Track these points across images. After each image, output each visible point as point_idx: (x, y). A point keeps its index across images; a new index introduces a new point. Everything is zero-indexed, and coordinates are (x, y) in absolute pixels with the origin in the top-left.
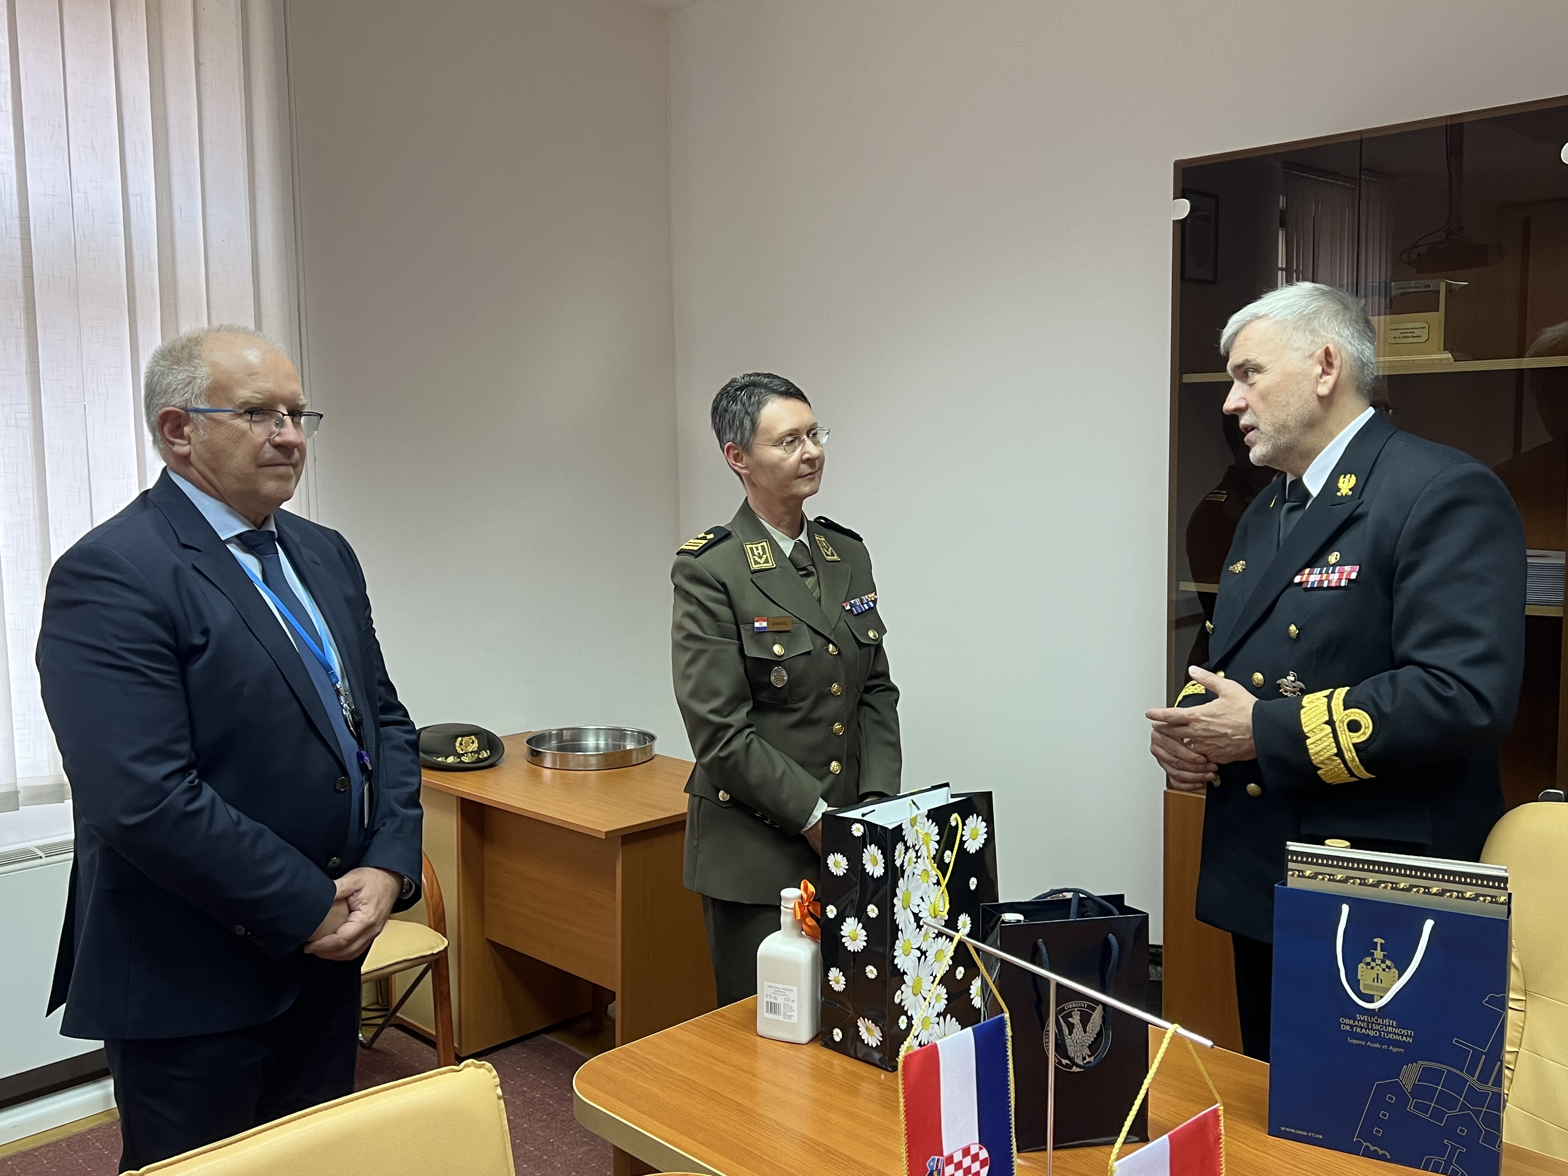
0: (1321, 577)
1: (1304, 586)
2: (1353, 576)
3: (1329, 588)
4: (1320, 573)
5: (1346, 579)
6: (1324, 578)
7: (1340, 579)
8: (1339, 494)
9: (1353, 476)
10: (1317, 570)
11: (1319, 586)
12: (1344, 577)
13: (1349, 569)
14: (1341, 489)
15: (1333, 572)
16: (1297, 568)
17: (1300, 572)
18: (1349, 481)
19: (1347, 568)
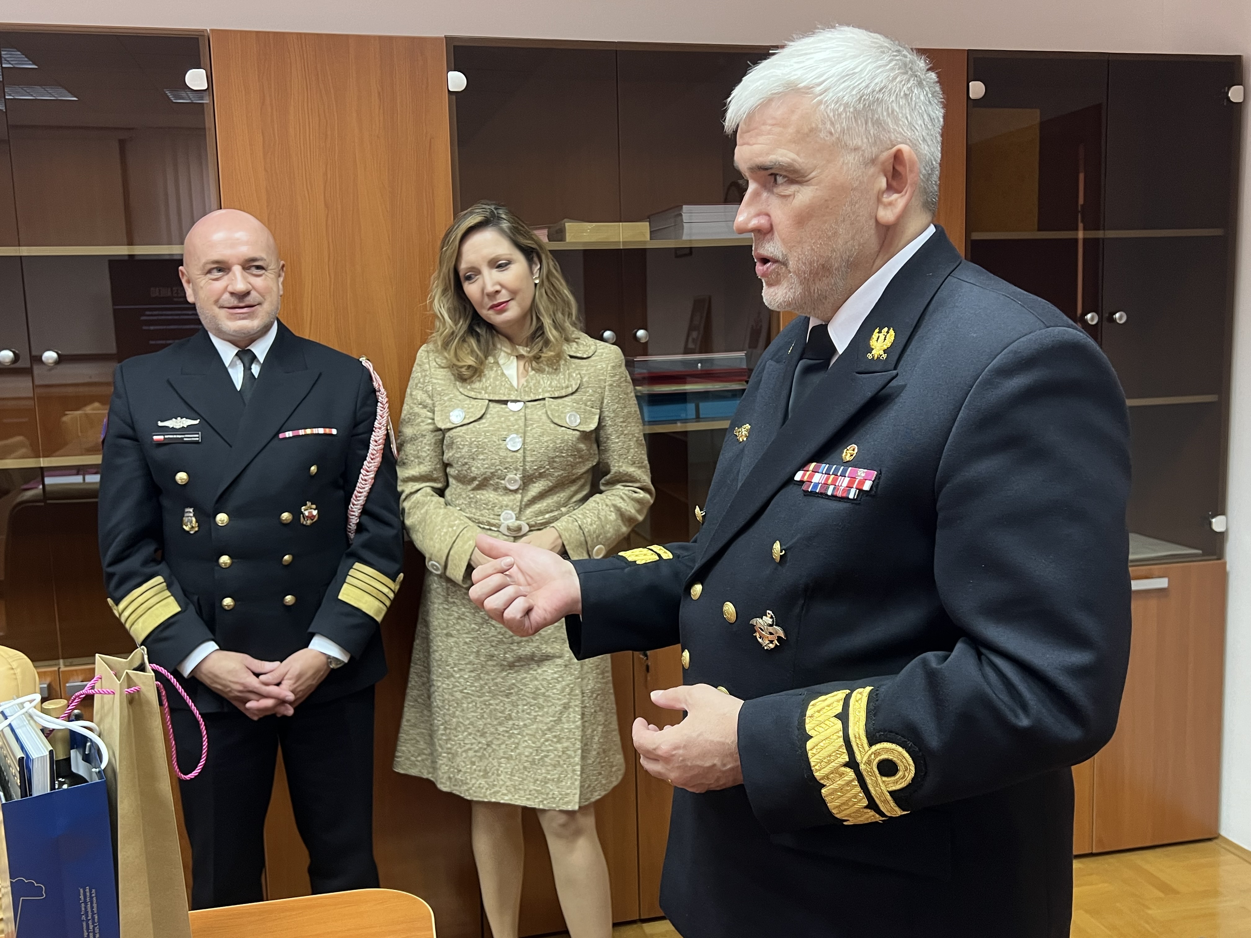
0: (827, 479)
1: (804, 487)
2: (867, 486)
3: (833, 497)
4: (827, 473)
5: (857, 489)
6: (830, 481)
7: (849, 487)
8: (870, 356)
9: (891, 331)
10: (824, 467)
11: (823, 491)
12: (855, 486)
13: (863, 475)
14: (873, 349)
15: (843, 475)
16: (800, 460)
17: (802, 466)
18: (885, 339)
19: (861, 473)
